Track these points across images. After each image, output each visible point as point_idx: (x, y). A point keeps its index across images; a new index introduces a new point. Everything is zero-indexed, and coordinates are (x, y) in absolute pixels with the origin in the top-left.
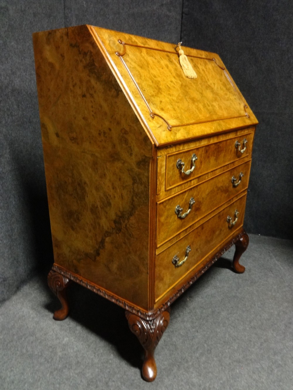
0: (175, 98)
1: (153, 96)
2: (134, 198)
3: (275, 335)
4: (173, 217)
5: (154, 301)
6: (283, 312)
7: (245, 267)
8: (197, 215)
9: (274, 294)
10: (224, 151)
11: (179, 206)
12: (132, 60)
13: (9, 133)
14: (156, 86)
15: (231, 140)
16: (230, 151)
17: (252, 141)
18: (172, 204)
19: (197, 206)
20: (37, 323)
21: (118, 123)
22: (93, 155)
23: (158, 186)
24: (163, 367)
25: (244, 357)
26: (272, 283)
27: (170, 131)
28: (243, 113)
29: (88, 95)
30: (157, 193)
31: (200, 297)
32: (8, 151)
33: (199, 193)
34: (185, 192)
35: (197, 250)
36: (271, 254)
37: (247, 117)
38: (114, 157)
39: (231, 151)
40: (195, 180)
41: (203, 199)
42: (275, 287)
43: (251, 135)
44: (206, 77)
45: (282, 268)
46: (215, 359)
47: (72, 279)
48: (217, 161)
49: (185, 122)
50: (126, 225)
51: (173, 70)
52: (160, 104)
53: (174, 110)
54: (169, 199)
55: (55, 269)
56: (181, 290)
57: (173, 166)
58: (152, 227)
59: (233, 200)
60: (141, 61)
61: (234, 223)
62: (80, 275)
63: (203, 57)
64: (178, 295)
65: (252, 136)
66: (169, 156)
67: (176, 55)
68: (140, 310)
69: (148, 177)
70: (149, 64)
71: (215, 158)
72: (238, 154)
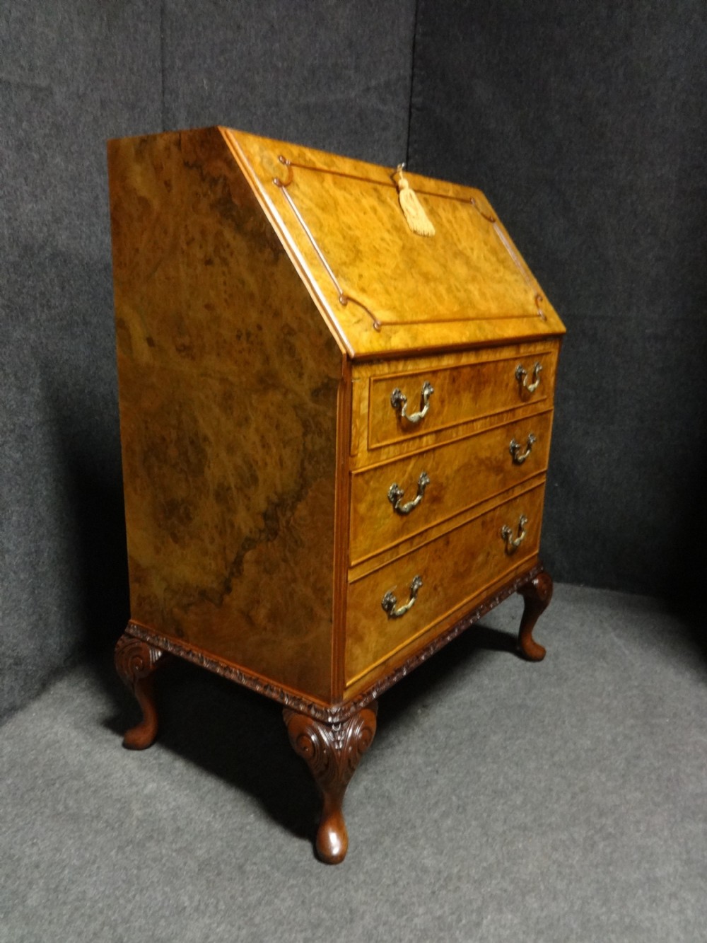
0: (389, 272)
1: (345, 263)
2: (306, 464)
3: (604, 780)
4: (383, 506)
5: (344, 683)
6: (625, 735)
7: (547, 649)
8: (434, 510)
9: (606, 702)
10: (492, 384)
11: (397, 486)
12: (304, 194)
13: (42, 343)
14: (351, 246)
15: (506, 364)
16: (504, 385)
17: (553, 369)
18: (381, 480)
19: (435, 493)
20: (88, 754)
21: (277, 314)
22: (223, 380)
23: (353, 438)
24: (361, 838)
25: (535, 820)
26: (603, 680)
27: (378, 331)
28: (532, 308)
29: (217, 260)
30: (352, 453)
31: (447, 707)
32: (38, 380)
33: (438, 464)
34: (409, 458)
35: (435, 589)
36: (606, 625)
37: (541, 318)
38: (267, 382)
39: (507, 385)
40: (429, 437)
41: (447, 478)
42: (610, 688)
43: (550, 356)
44: (454, 235)
45: (627, 652)
46: (474, 823)
47: (170, 649)
48: (476, 404)
49: (409, 318)
50: (288, 522)
51: (385, 219)
52: (359, 280)
53: (387, 292)
54: (376, 469)
55: (131, 631)
56: (400, 670)
57: (385, 401)
58: (340, 523)
59: (513, 491)
60: (322, 197)
61: (517, 541)
62: (187, 641)
63: (451, 194)
64: (395, 679)
65: (554, 358)
66: (376, 381)
67: (394, 190)
68: (314, 702)
69: (333, 420)
70: (338, 204)
71: (471, 395)
72: (523, 394)
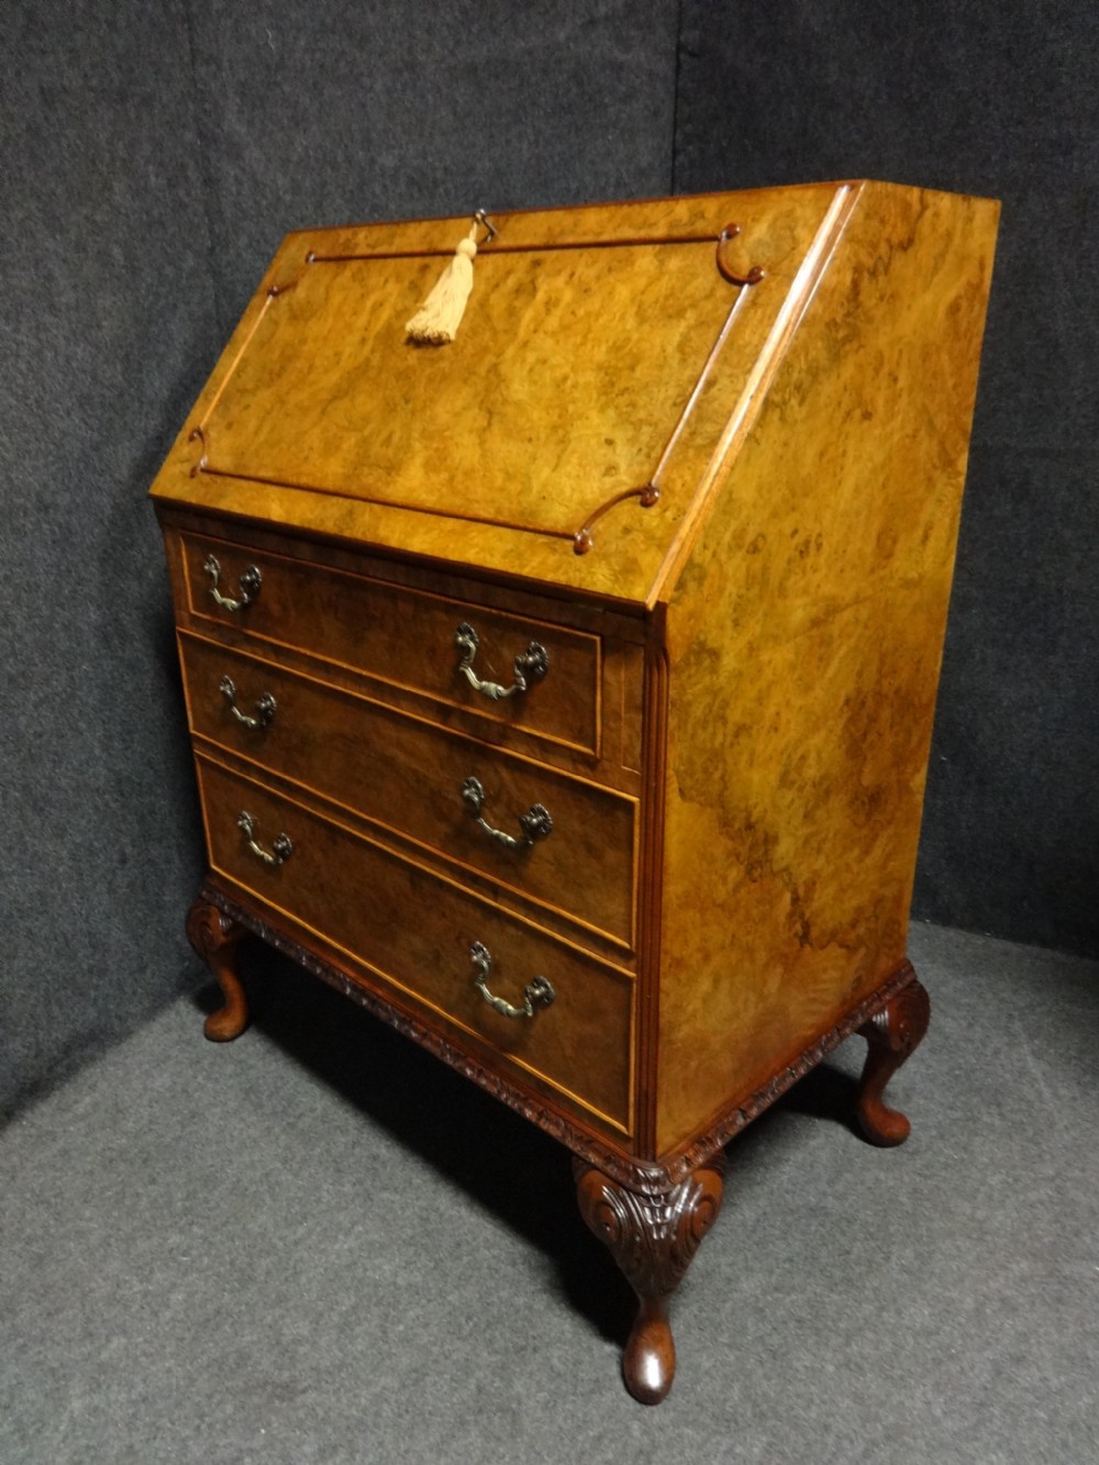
3: (938, 1412)
6: (1003, 1300)
9: (980, 1214)
26: (986, 1160)
36: (1017, 1026)
42: (994, 1180)
45: (1047, 1093)
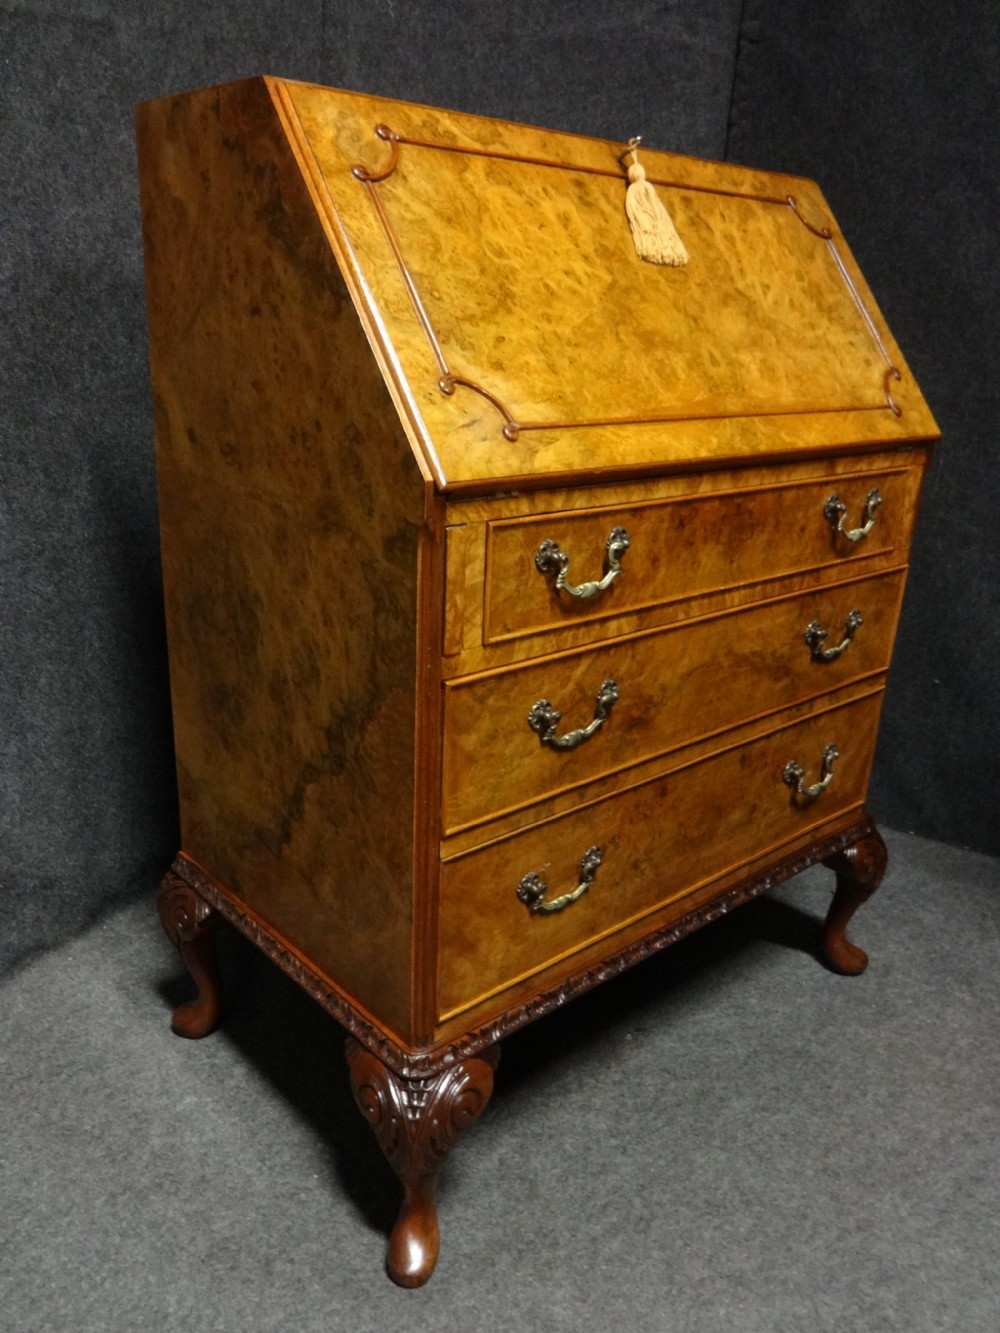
0: (566, 331)
1: (471, 318)
2: (379, 664)
3: (904, 1214)
4: (518, 739)
6: (967, 1135)
7: (872, 955)
8: (633, 742)
9: (949, 1067)
10: (769, 528)
11: (548, 705)
12: (415, 194)
14: (494, 285)
15: (801, 492)
16: (797, 529)
17: (909, 500)
18: (513, 694)
19: (635, 713)
20: (121, 1033)
21: (339, 405)
22: (276, 507)
23: (448, 627)
24: (467, 1249)
25: (760, 1269)
26: (956, 1025)
27: (512, 440)
28: (873, 395)
29: (265, 308)
30: (447, 652)
31: (675, 1037)
33: (642, 666)
34: (579, 656)
35: (635, 866)
37: (889, 411)
38: (328, 518)
39: (803, 530)
40: (623, 621)
41: (663, 689)
42: (963, 1043)
43: (905, 476)
44: (733, 262)
46: (655, 1254)
47: (220, 907)
48: (732, 562)
49: (588, 414)
50: (357, 749)
51: (586, 234)
52: (495, 347)
53: (552, 368)
54: (501, 676)
55: (179, 868)
56: (554, 996)
57: (522, 561)
58: (424, 765)
59: (812, 707)
60: (453, 198)
61: (813, 788)
62: (242, 899)
63: (745, 189)
64: (541, 1010)
65: (913, 483)
66: (498, 529)
67: (623, 182)
68: (389, 1039)
69: (413, 592)
70: (487, 210)
71: (720, 548)
72: (838, 545)
